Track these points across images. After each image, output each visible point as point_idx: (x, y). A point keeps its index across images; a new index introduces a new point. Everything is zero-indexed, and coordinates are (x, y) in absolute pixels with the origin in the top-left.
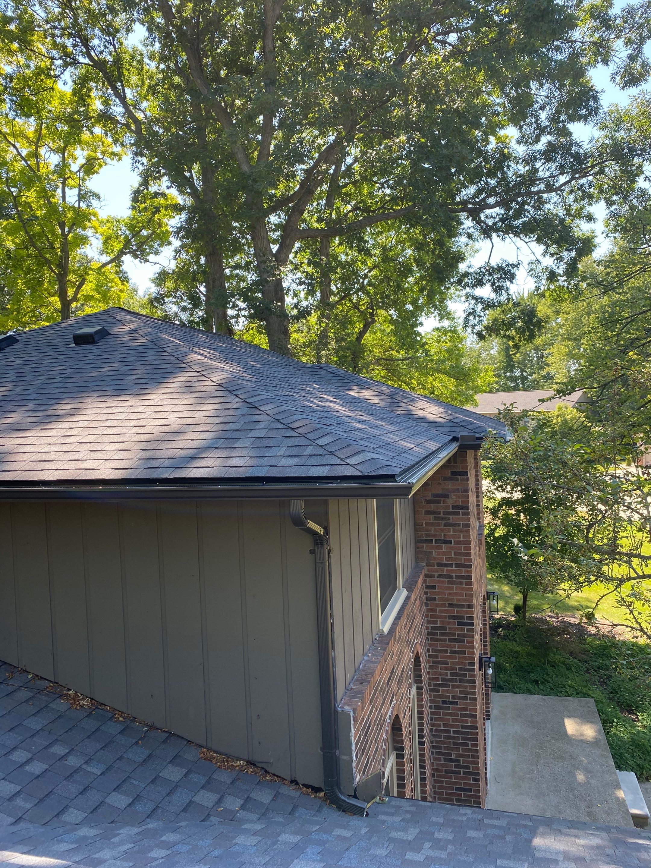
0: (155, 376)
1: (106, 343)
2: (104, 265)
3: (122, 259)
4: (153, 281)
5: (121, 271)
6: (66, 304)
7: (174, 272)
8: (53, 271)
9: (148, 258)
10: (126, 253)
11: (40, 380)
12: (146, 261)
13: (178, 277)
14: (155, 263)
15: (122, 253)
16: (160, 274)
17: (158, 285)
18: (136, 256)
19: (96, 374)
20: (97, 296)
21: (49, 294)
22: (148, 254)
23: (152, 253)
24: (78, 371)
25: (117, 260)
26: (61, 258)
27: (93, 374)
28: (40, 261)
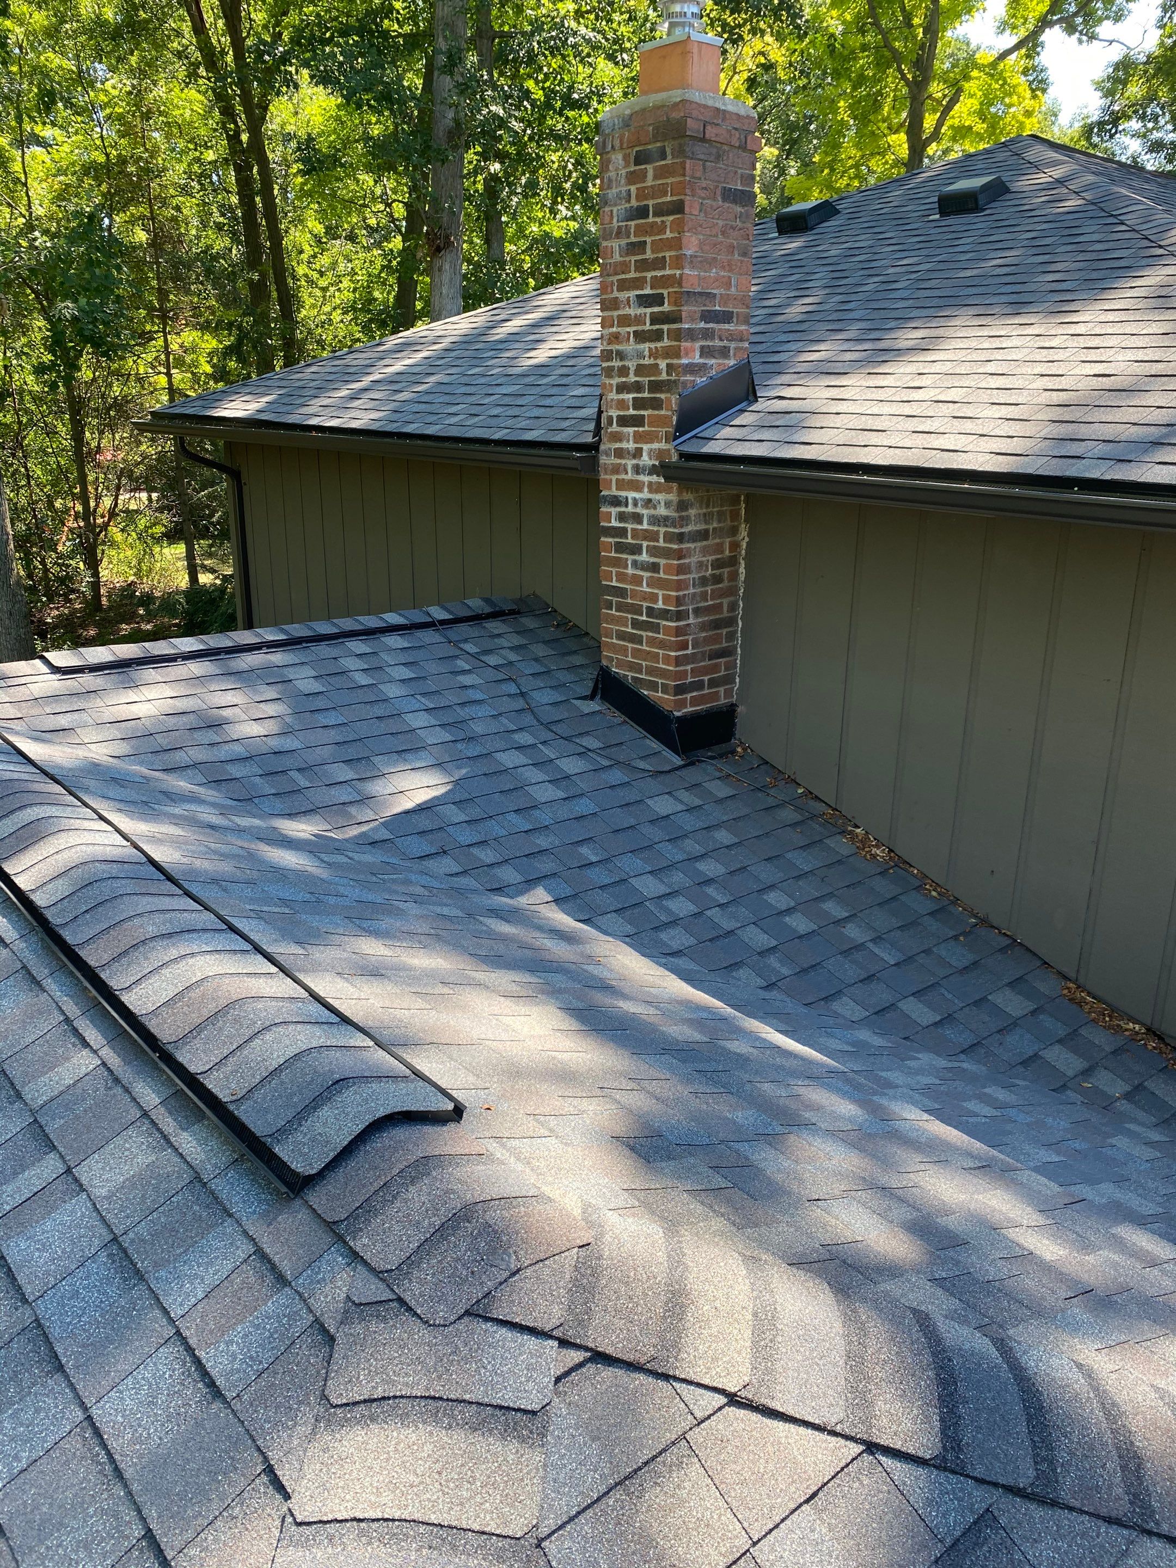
0: (1095, 275)
1: (1001, 210)
2: (1003, 56)
3: (1042, 38)
4: (1098, 86)
5: (1034, 68)
6: (917, 147)
7: (1150, 59)
8: (903, 77)
9: (1098, 29)
10: (1051, 24)
11: (871, 285)
12: (1092, 37)
13: (1159, 70)
14: (1111, 42)
15: (1044, 23)
16: (1117, 67)
17: (1109, 93)
18: (1071, 29)
19: (975, 272)
20: (980, 127)
21: (889, 128)
22: (1100, 20)
23: (1107, 18)
24: (941, 266)
25: (1030, 44)
26: (922, 47)
27: (968, 273)
28: (882, 56)
